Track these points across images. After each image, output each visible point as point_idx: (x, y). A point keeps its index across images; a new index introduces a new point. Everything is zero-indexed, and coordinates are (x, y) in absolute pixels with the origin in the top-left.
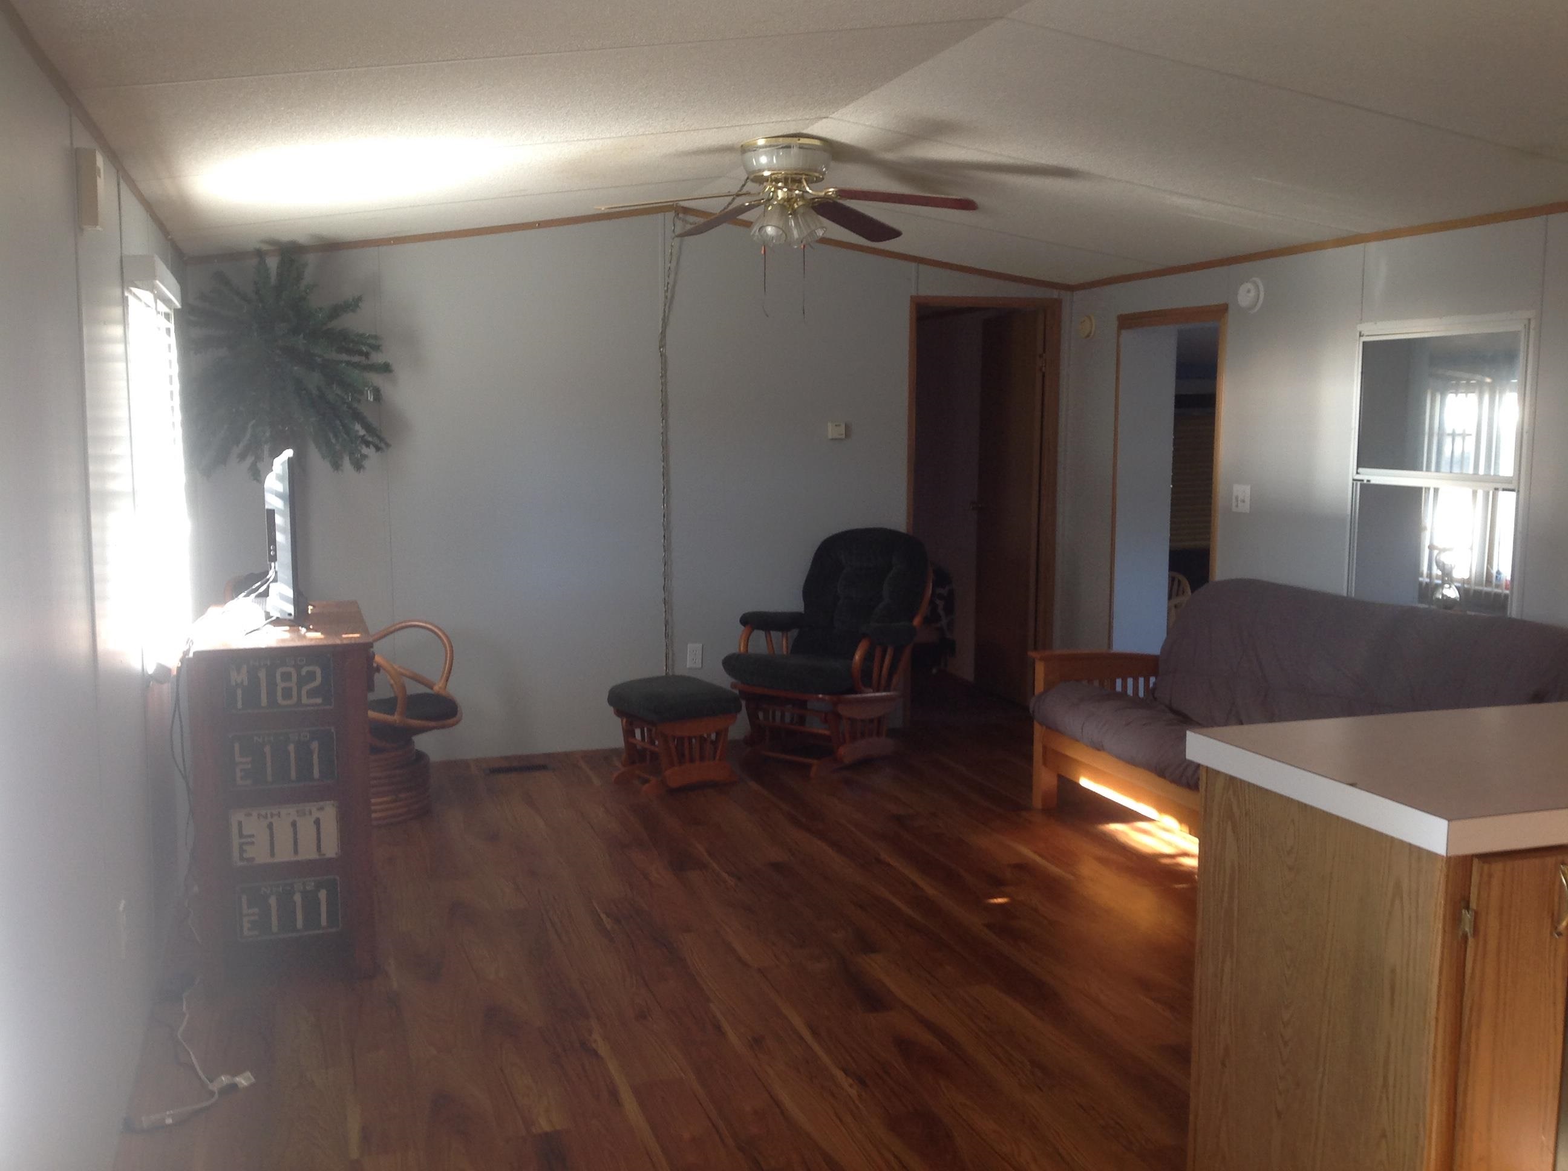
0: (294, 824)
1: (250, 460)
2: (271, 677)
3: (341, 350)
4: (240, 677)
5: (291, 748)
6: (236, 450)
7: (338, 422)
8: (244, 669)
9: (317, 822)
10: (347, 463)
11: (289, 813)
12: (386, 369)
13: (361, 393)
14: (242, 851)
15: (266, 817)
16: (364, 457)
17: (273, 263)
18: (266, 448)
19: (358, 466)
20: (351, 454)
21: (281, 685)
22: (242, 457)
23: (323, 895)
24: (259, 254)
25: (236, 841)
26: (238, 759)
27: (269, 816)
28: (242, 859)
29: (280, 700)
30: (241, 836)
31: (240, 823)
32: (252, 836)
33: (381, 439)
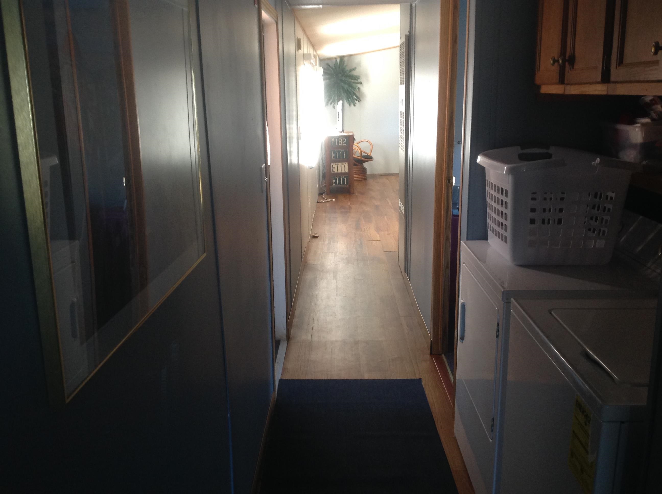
0: (341, 166)
1: (333, 104)
2: (338, 140)
3: (352, 79)
4: (333, 140)
5: (341, 153)
6: (330, 102)
7: (350, 95)
8: (334, 138)
9: (345, 166)
10: (352, 105)
11: (340, 164)
12: (361, 83)
13: (356, 89)
14: (333, 170)
16: (355, 103)
17: (338, 60)
18: (336, 101)
19: (354, 105)
20: (353, 102)
21: (339, 141)
22: (331, 104)
23: (345, 179)
24: (336, 59)
25: (332, 168)
26: (332, 154)
27: (337, 164)
28: (333, 171)
29: (339, 144)
30: (333, 167)
31: (333, 165)
32: (334, 168)
33: (359, 99)
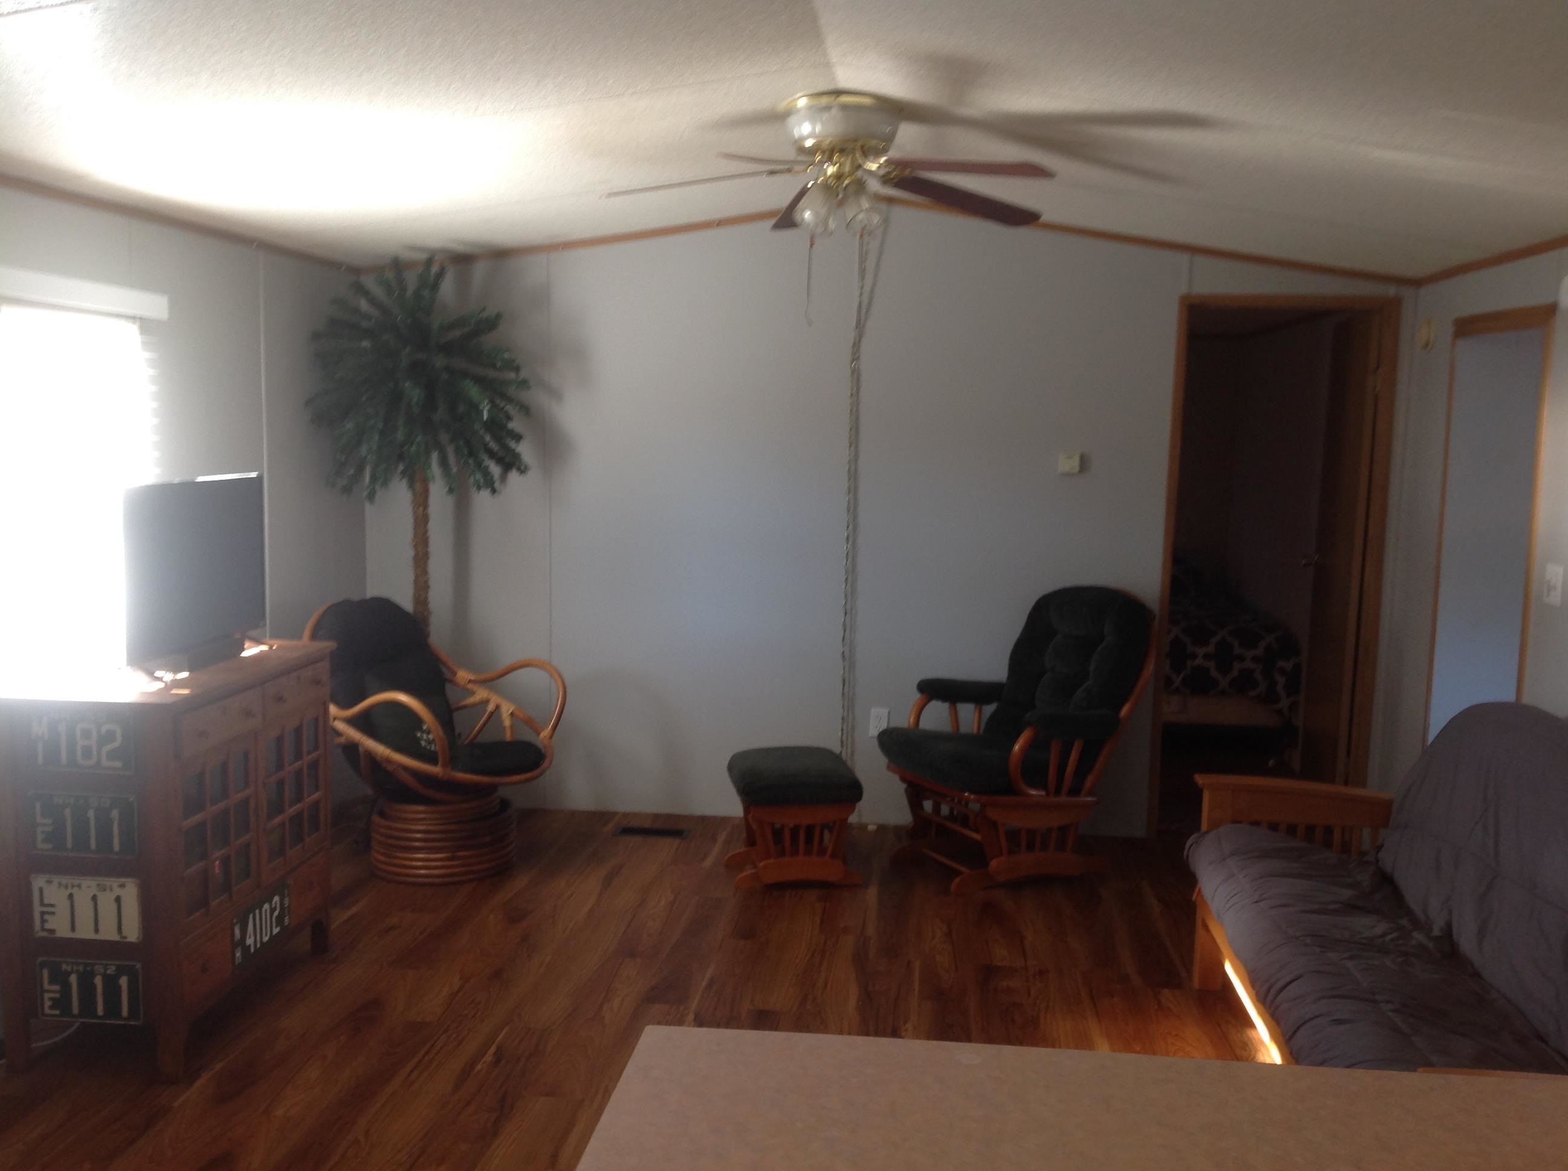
0: (94, 898)
2: (70, 731)
4: (41, 730)
8: (45, 721)
9: (118, 900)
11: (89, 885)
14: (43, 921)
15: (66, 887)
21: (80, 742)
23: (124, 981)
25: (37, 909)
26: (39, 819)
27: (70, 886)
29: (80, 759)
30: (42, 904)
31: (41, 890)
32: (52, 906)
